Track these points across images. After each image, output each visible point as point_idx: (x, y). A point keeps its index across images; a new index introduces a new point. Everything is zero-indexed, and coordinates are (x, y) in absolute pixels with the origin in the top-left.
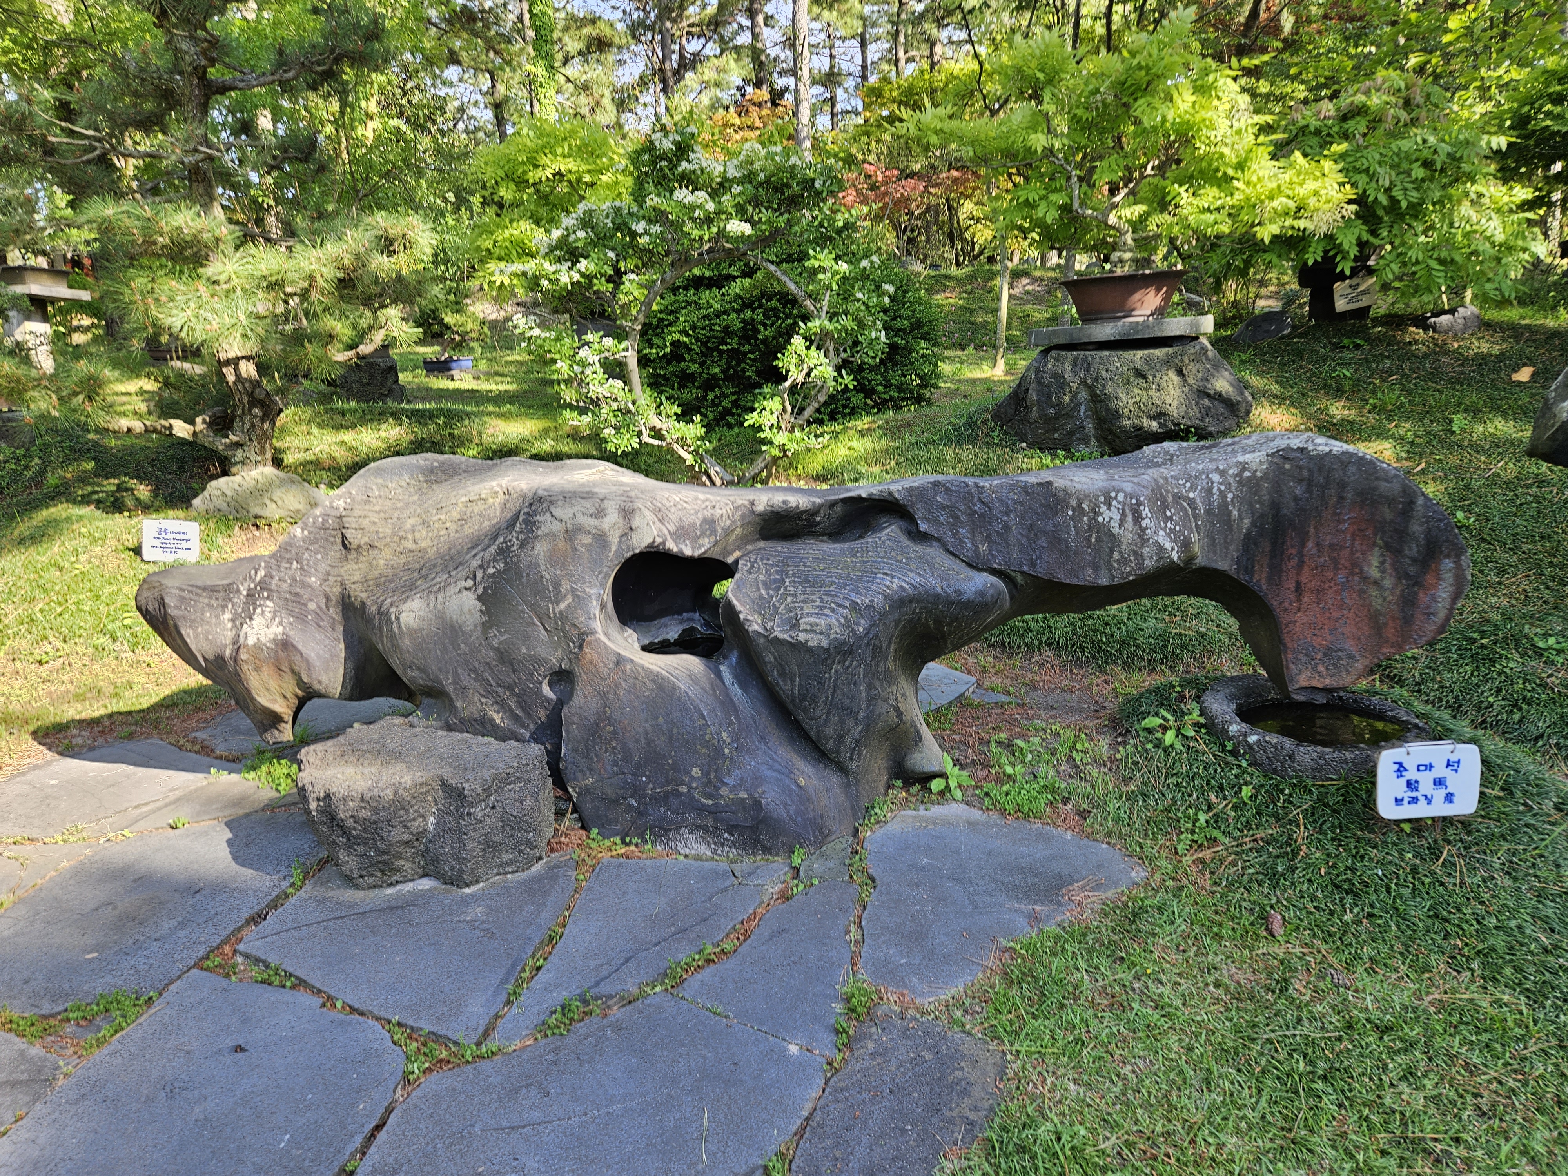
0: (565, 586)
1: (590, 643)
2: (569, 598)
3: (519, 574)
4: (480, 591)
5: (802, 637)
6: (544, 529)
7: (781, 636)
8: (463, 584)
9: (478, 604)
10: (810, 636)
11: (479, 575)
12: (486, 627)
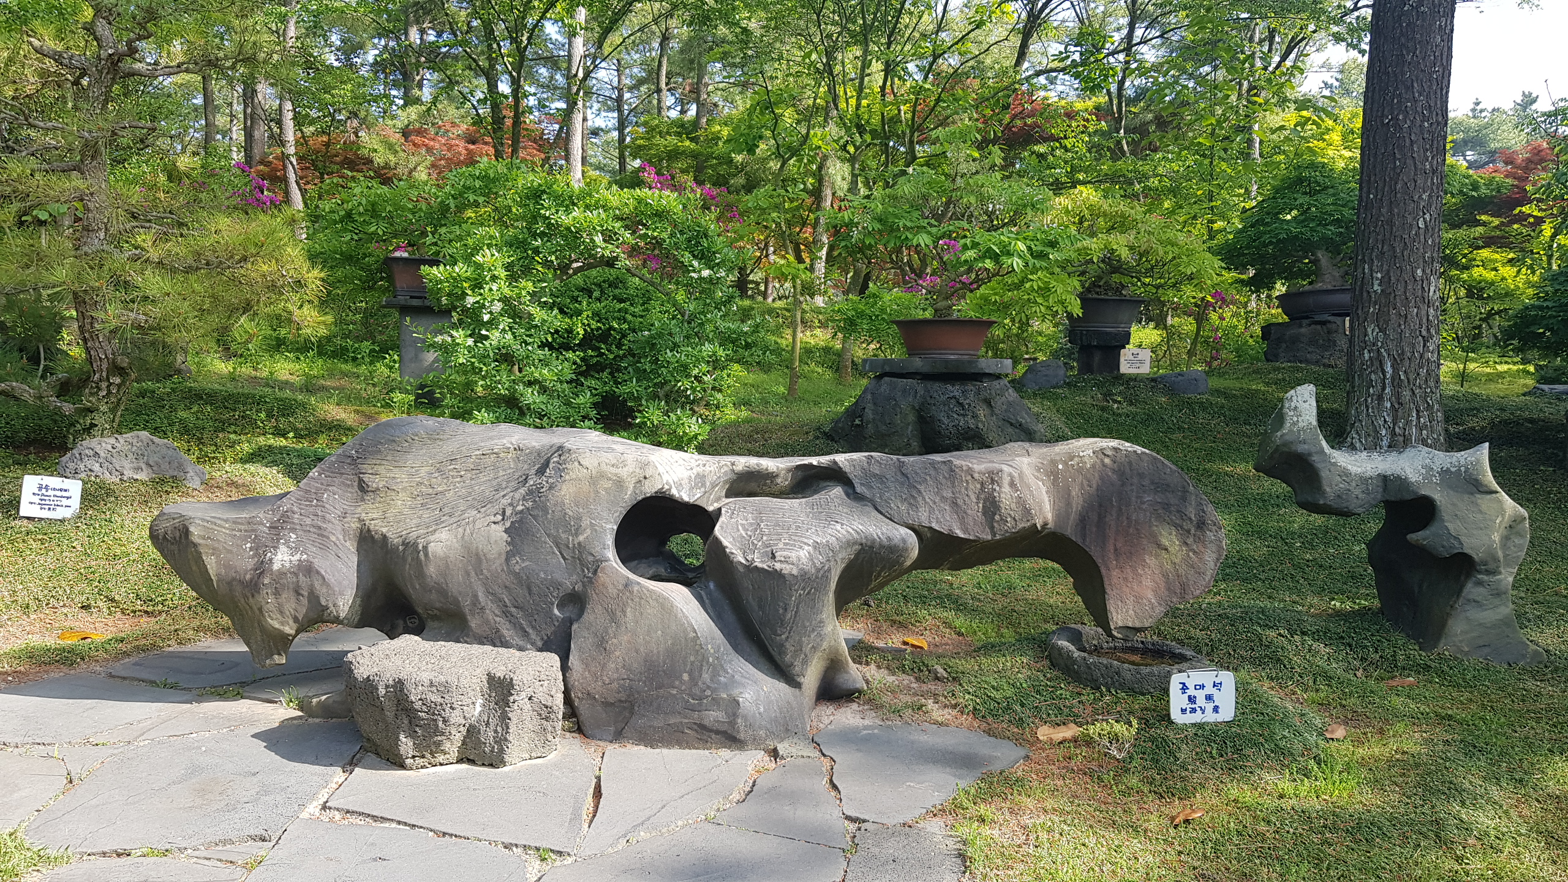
0: (585, 522)
1: (603, 568)
2: (588, 531)
3: (545, 510)
4: (508, 524)
5: (778, 566)
6: (573, 475)
7: (760, 565)
8: (493, 519)
9: (505, 536)
10: (783, 566)
11: (509, 512)
12: (509, 556)
